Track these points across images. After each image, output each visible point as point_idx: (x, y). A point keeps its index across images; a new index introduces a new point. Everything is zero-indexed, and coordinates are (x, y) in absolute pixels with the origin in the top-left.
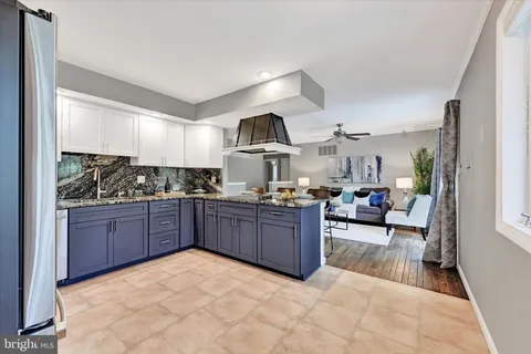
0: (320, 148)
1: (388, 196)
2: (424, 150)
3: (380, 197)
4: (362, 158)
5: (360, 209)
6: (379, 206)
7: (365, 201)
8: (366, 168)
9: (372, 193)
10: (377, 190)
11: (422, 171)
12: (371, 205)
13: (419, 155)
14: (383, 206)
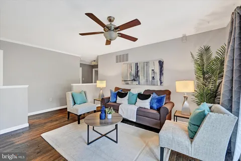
0: (117, 57)
1: (169, 98)
2: (207, 49)
3: (160, 101)
4: (147, 63)
5: (140, 112)
6: (158, 110)
7: (146, 104)
8: (150, 72)
9: (154, 95)
10: (158, 92)
11: (204, 74)
12: (151, 108)
13: (201, 56)
14: (162, 110)
